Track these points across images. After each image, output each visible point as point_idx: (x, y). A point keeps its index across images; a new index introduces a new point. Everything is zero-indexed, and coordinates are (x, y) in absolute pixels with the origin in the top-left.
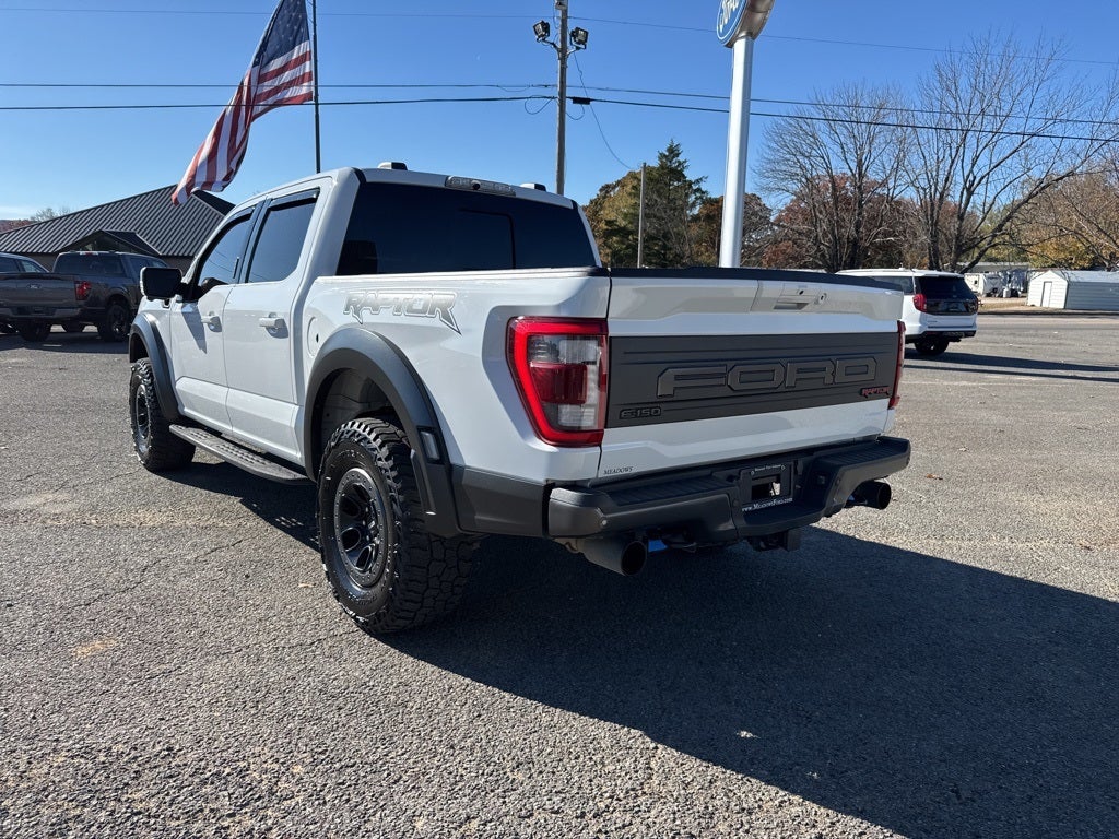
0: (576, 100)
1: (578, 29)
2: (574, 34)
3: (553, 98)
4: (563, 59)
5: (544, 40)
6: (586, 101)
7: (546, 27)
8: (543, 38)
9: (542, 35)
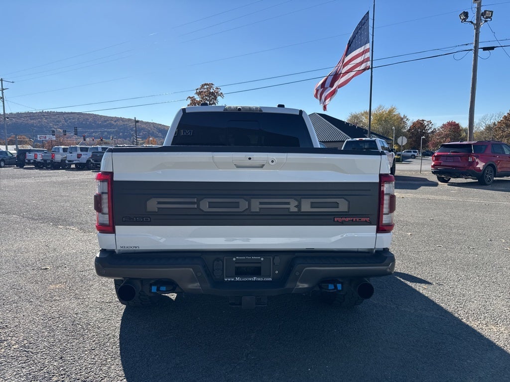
0: (485, 49)
1: (485, 11)
2: (483, 14)
3: (471, 50)
4: (477, 29)
5: (465, 21)
6: (492, 48)
7: (466, 14)
8: (465, 20)
9: (464, 19)
